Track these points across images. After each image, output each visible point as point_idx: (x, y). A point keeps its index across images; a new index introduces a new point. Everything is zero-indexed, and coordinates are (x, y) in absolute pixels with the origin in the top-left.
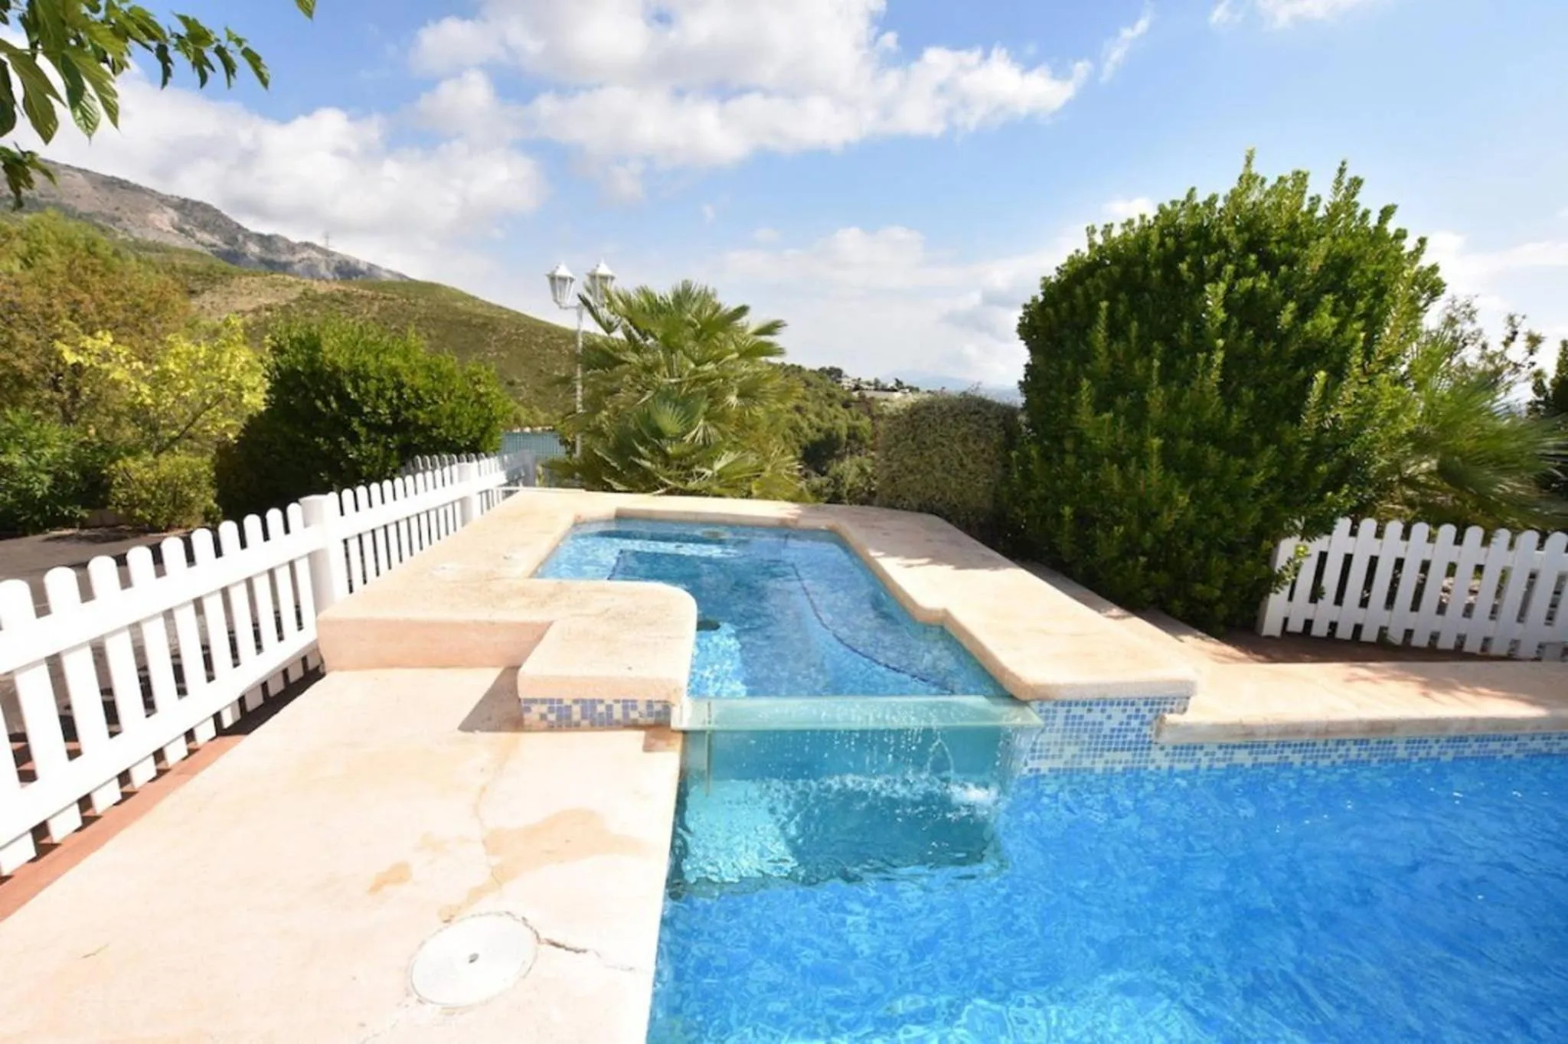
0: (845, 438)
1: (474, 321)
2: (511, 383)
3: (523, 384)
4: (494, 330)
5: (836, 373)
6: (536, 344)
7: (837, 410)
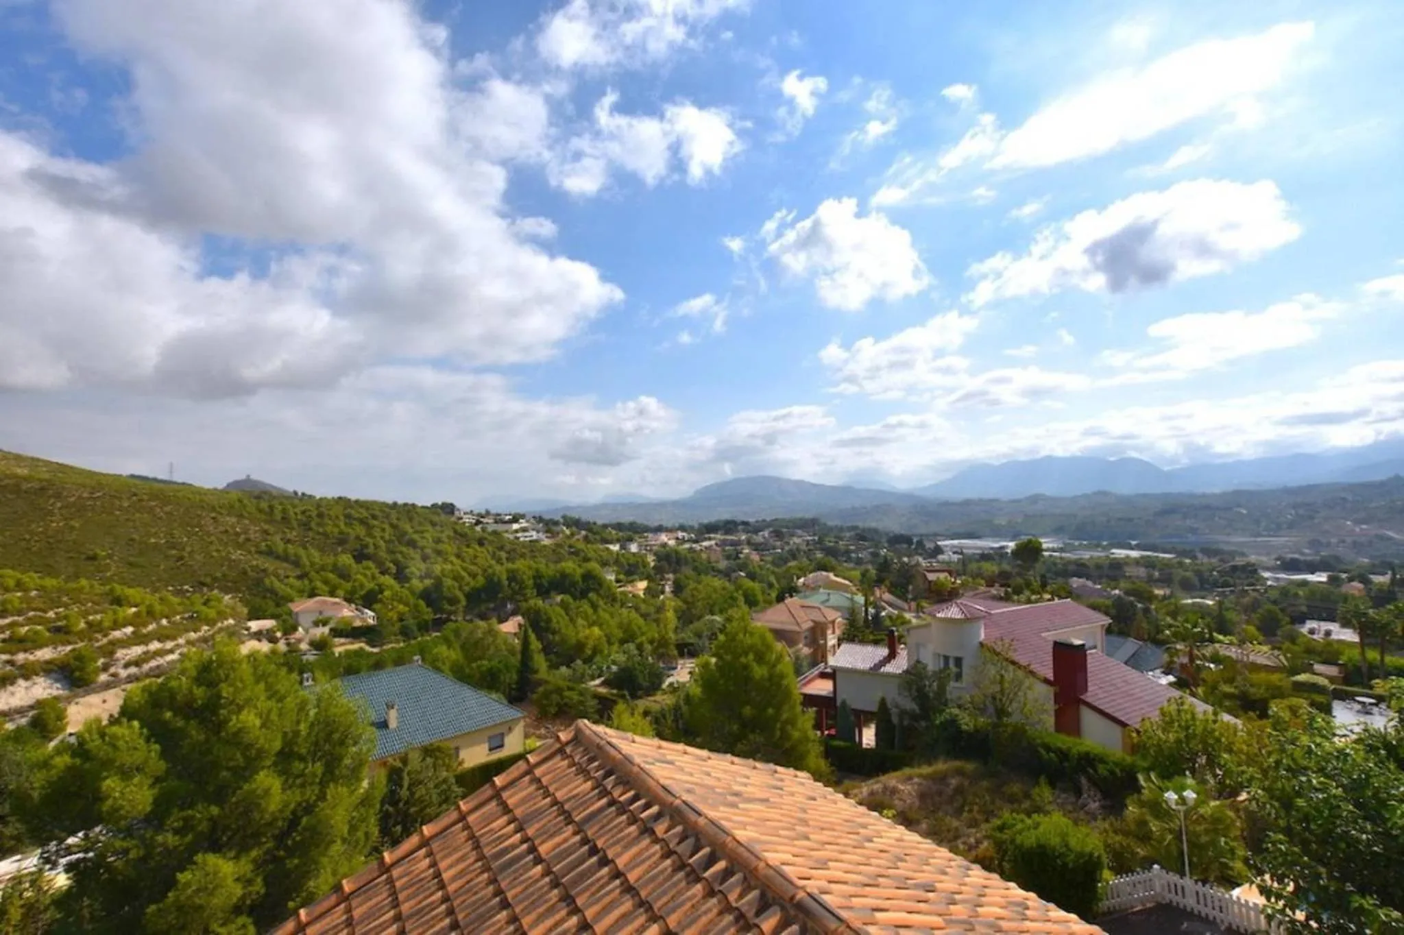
0: (506, 583)
1: (25, 486)
2: (93, 558)
3: (110, 556)
4: (58, 496)
5: (449, 509)
6: (120, 509)
7: (476, 550)
